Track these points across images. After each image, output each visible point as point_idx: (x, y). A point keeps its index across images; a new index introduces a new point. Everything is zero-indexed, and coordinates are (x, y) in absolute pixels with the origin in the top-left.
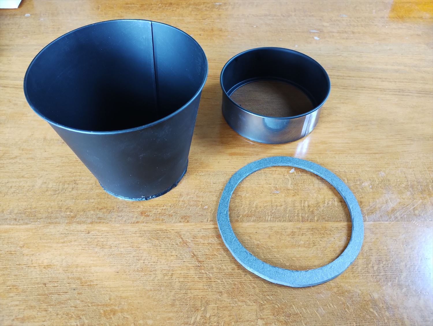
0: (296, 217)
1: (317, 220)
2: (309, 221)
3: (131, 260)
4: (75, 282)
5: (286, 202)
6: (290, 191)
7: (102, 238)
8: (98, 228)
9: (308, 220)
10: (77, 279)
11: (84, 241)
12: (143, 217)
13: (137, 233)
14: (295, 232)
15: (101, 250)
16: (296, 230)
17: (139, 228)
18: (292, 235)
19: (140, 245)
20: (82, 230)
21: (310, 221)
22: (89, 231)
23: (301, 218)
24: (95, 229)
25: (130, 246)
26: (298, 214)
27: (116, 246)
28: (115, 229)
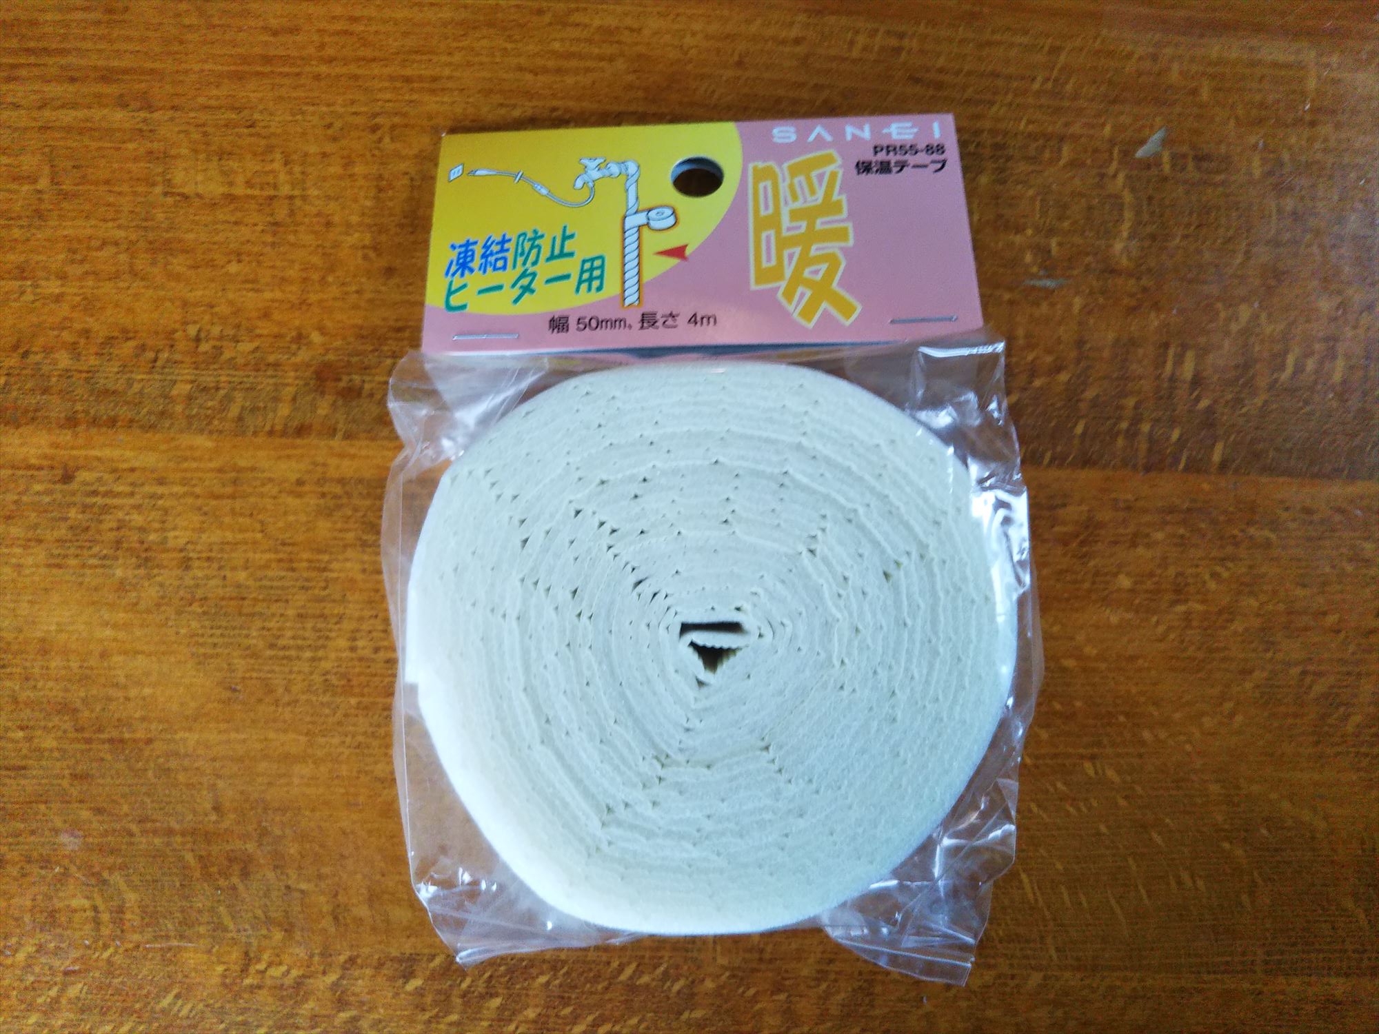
0: (1120, 442)
1: (1223, 466)
2: (1181, 466)
3: (289, 634)
4: (50, 725)
5: (1088, 346)
6: (1120, 281)
7: (138, 507)
8: (107, 453)
9: (1176, 461)
10: (59, 712)
11: (53, 519)
12: (329, 398)
13: (307, 488)
14: (1101, 525)
15: (142, 571)
16: (1105, 515)
17: (315, 464)
18: (1082, 537)
19: (326, 557)
20: (33, 461)
21: (1187, 469)
22: (65, 468)
23: (1144, 446)
24: (99, 459)
25: (280, 561)
26: (1136, 420)
27: (209, 559)
28: (194, 465)
